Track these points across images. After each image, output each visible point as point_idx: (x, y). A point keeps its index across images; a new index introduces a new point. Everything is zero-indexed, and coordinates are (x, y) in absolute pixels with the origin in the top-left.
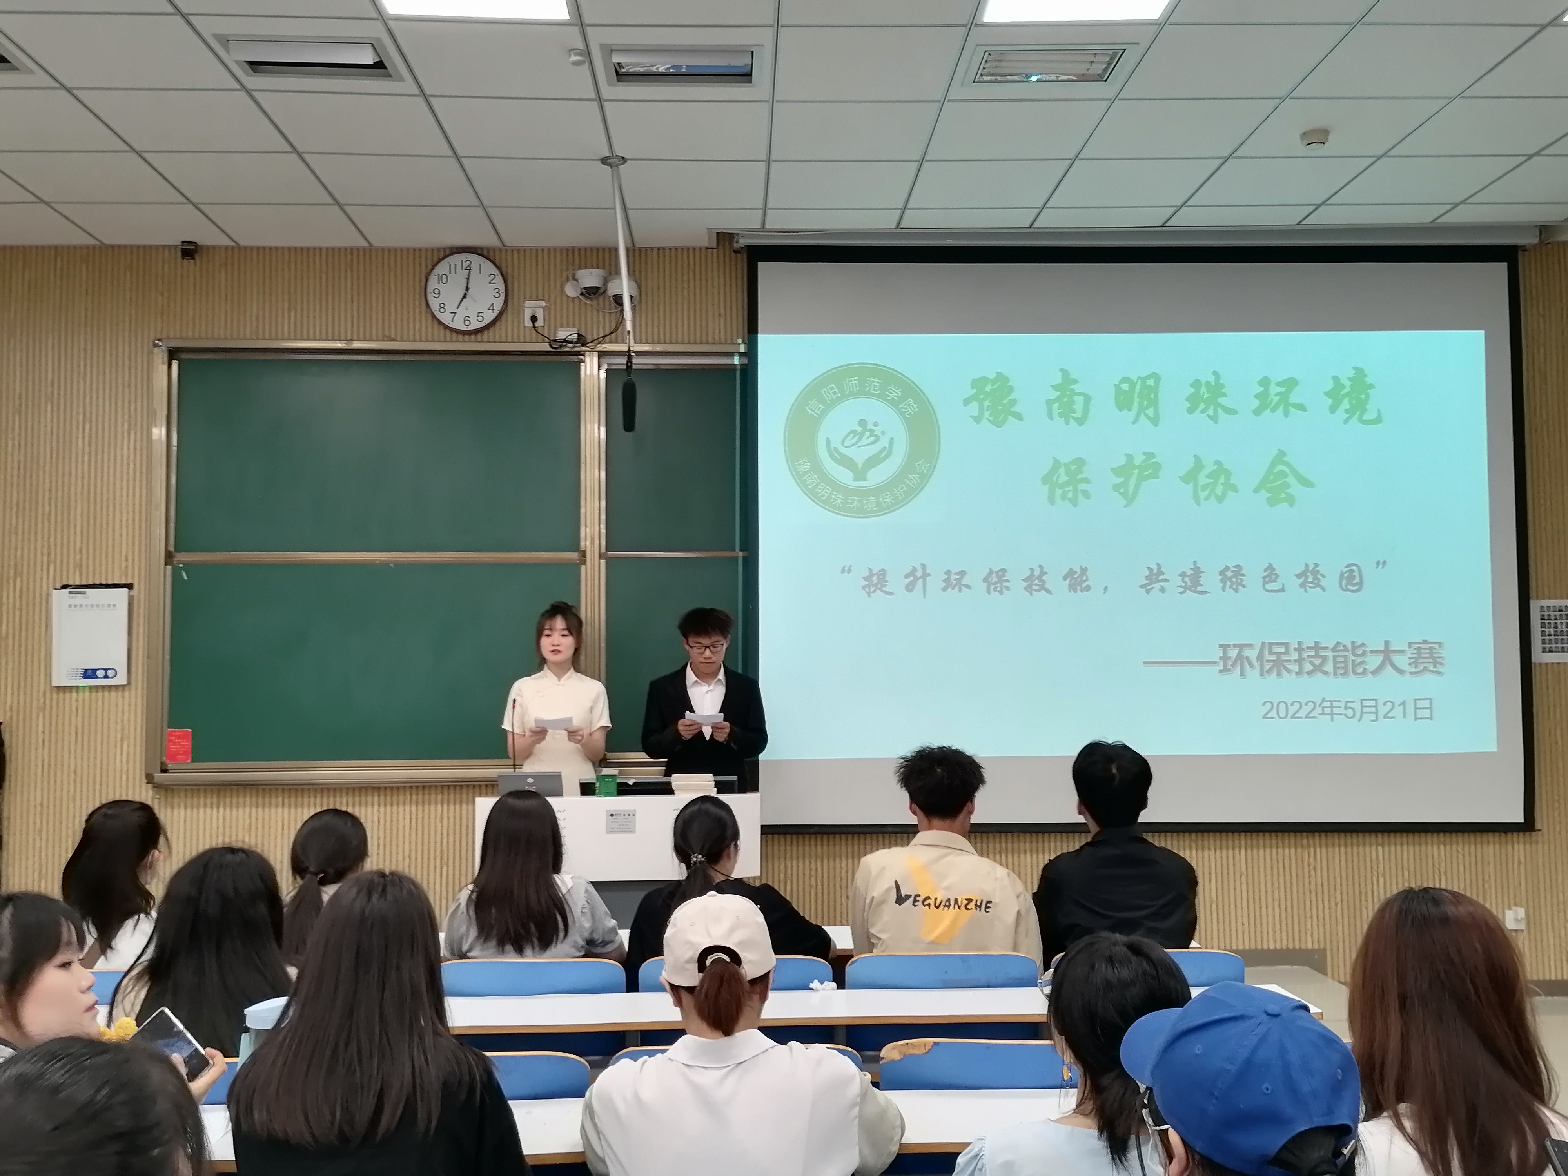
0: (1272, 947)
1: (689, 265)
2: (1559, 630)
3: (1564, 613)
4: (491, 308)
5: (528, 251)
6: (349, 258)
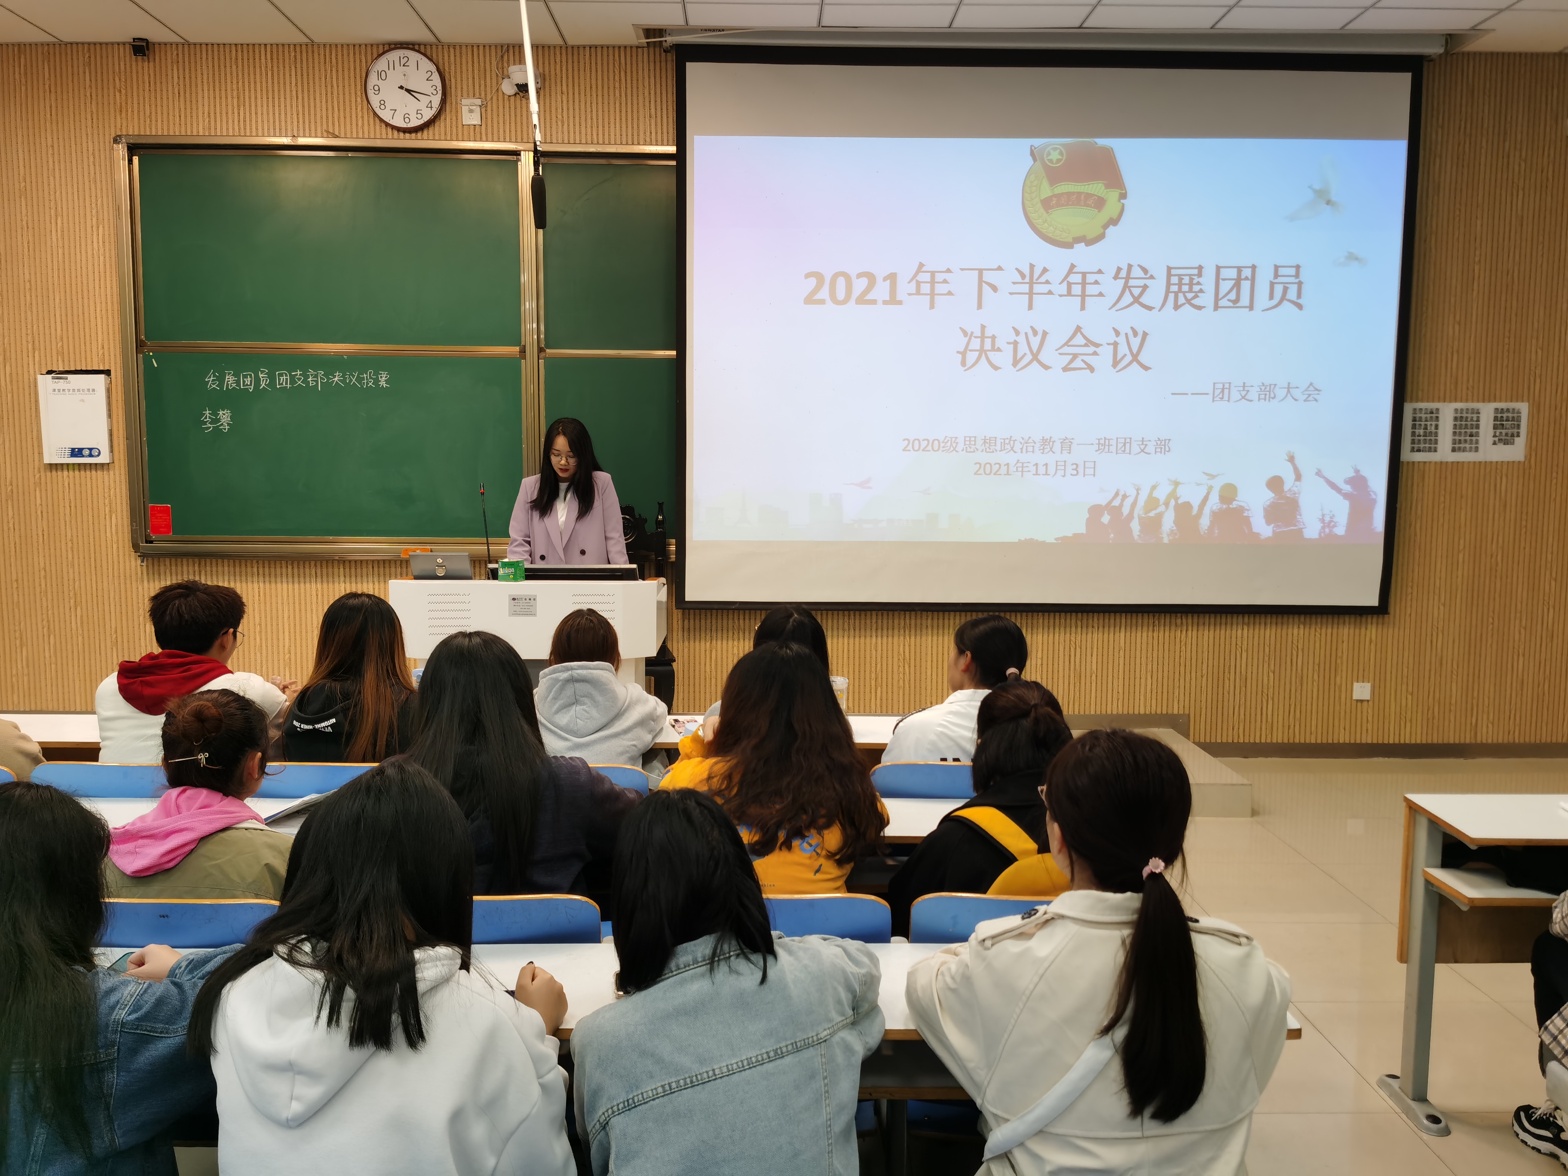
1: (620, 63)
2: (1428, 431)
3: (1434, 415)
4: (429, 106)
5: (464, 48)
6: (293, 54)
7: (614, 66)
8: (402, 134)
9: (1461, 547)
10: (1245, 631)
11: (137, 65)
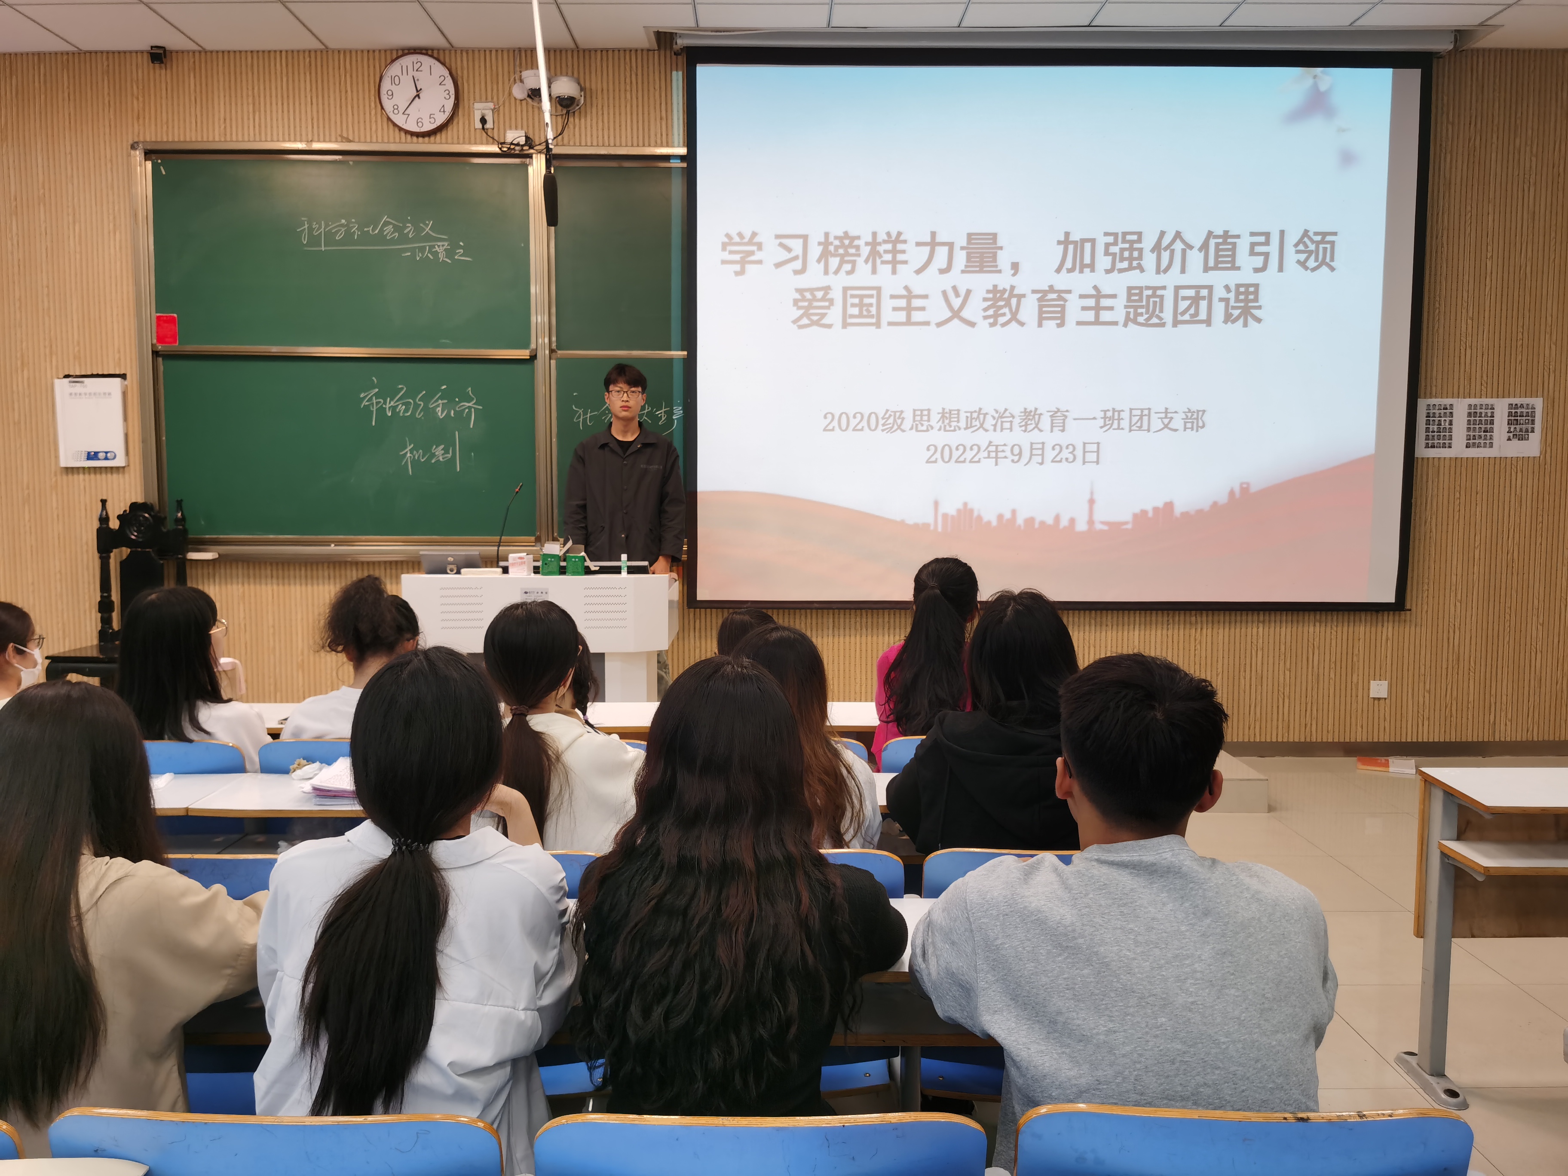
1: (631, 67)
2: (1442, 427)
3: (1448, 411)
4: (442, 110)
5: (476, 52)
6: (307, 60)
7: (625, 69)
8: (415, 139)
9: (1477, 544)
10: (1261, 629)
11: (155, 72)
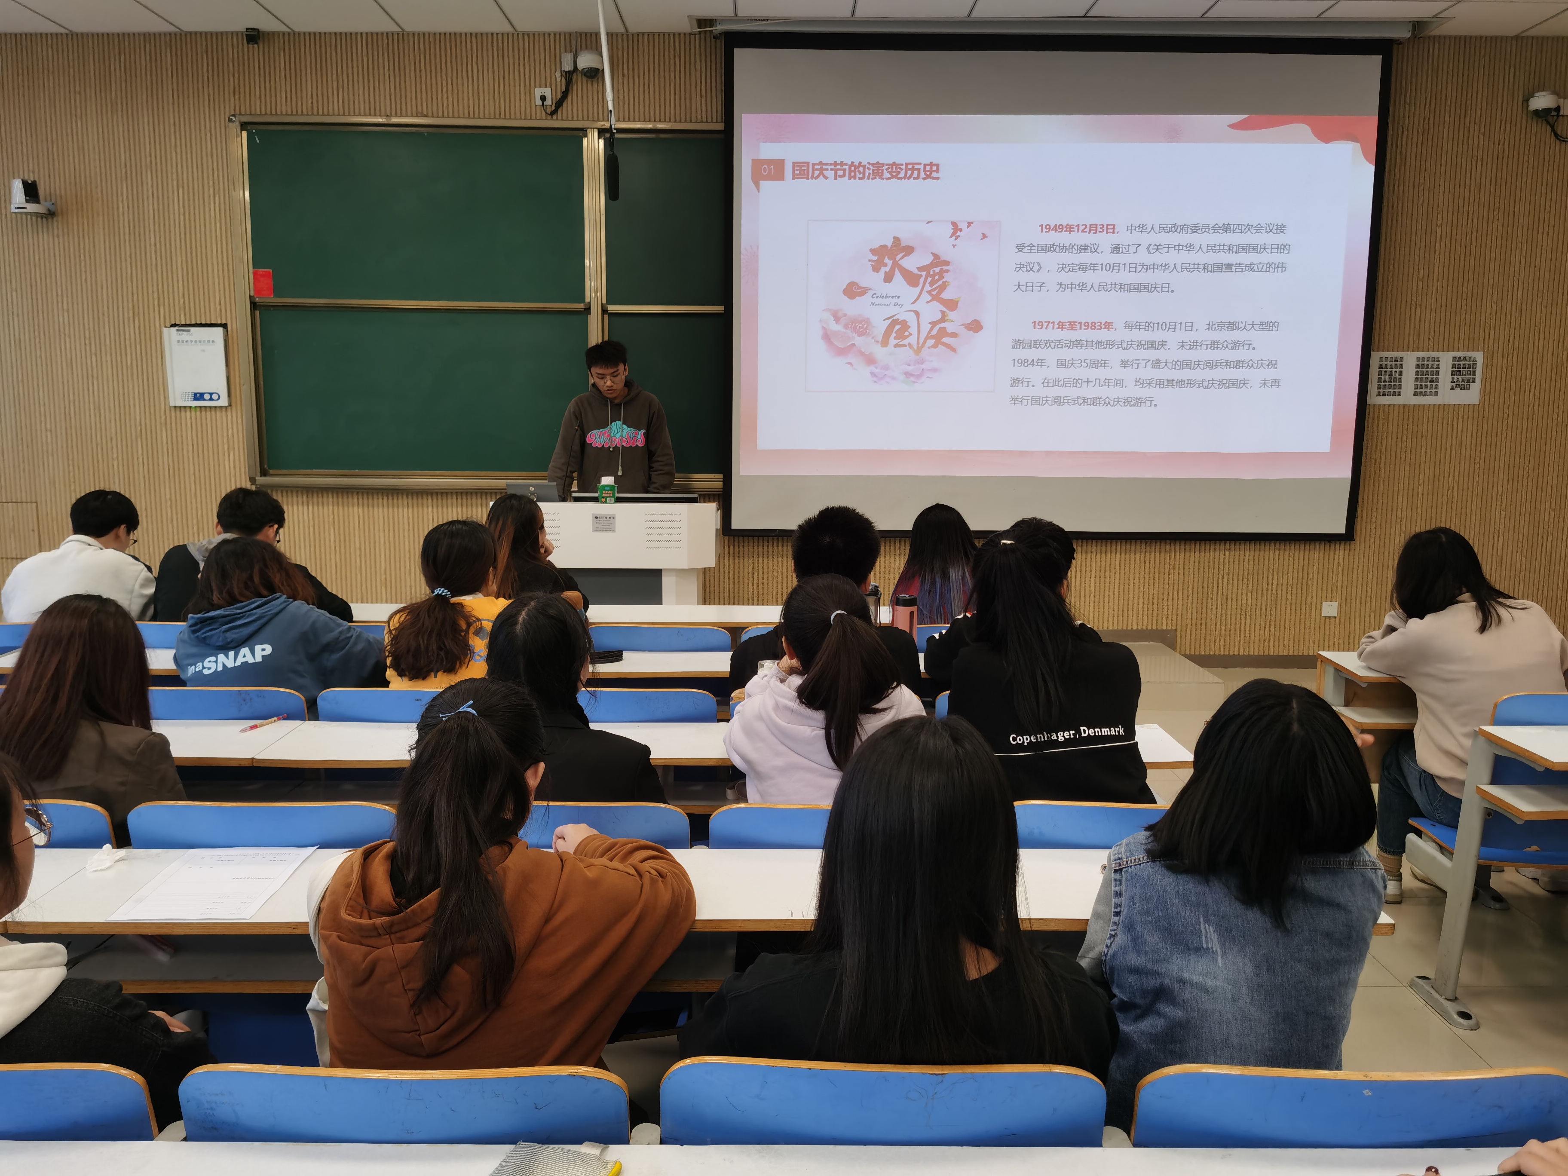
0: (1135, 628)
1: (675, 49)
2: (1393, 377)
3: (1399, 363)
11: (249, 51)
